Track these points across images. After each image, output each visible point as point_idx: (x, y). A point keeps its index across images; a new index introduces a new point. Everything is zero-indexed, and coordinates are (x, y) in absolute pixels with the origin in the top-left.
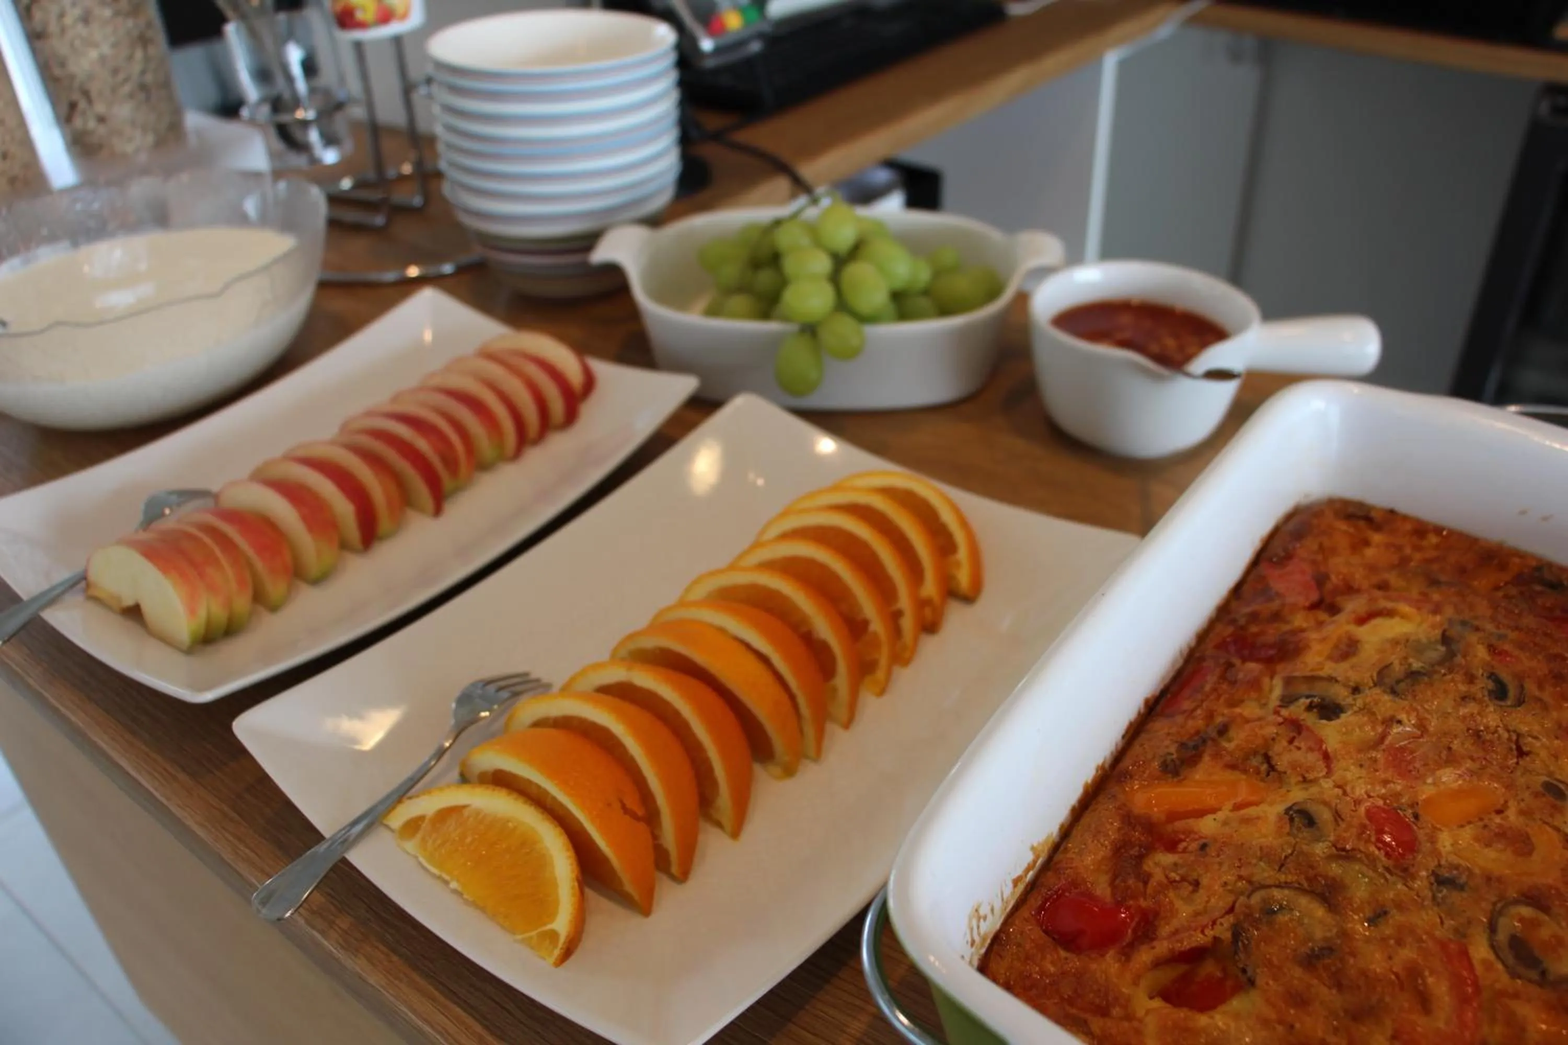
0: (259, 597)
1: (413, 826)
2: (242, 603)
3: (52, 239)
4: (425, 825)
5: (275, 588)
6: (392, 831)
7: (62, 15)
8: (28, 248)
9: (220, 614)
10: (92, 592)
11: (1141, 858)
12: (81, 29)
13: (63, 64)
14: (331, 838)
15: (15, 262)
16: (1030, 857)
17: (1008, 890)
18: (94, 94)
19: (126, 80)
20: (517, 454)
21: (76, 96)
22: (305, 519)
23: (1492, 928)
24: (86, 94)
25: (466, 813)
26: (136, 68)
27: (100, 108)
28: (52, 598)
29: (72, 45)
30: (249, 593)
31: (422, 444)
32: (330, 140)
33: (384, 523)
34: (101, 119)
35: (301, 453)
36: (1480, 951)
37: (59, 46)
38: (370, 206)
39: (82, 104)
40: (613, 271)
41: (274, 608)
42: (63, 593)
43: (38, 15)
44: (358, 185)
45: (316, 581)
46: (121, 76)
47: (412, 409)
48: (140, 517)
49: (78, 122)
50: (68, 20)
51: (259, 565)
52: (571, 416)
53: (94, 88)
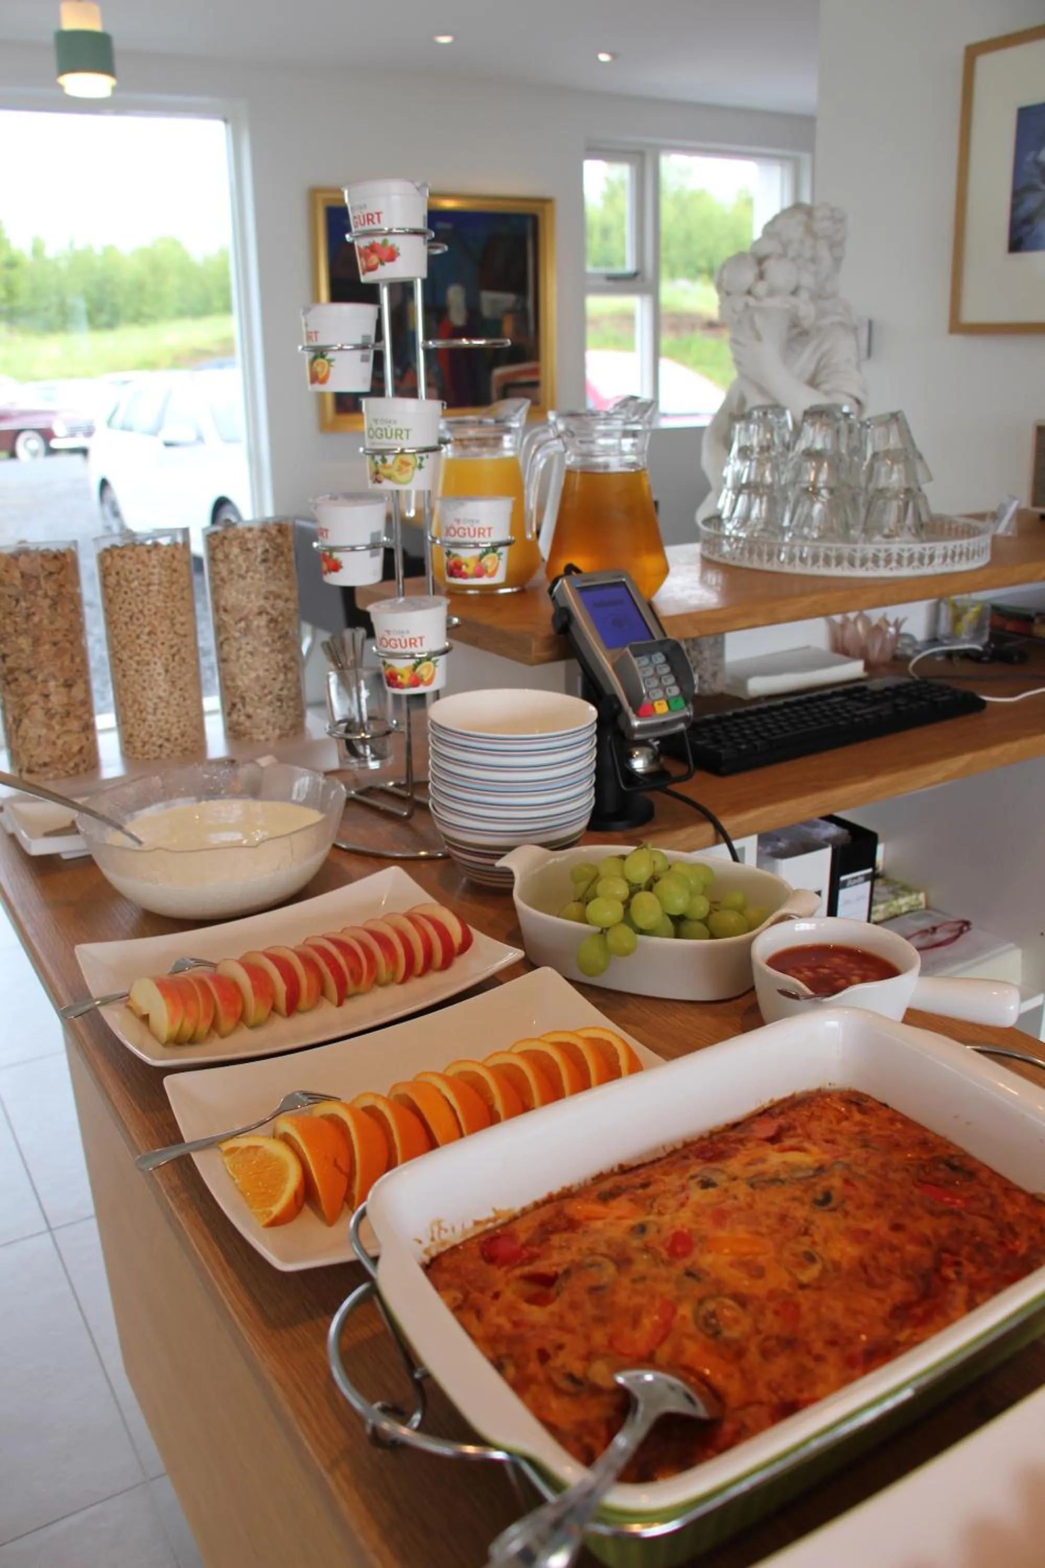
0: (215, 1025)
1: (232, 1150)
2: (204, 1027)
3: (186, 794)
4: (238, 1152)
5: (226, 1024)
6: (222, 1151)
7: (239, 649)
8: (171, 797)
9: (188, 1028)
10: (130, 1003)
11: (552, 1232)
12: (249, 659)
13: (233, 680)
14: (189, 1144)
15: (161, 805)
16: (491, 1215)
17: (469, 1224)
18: (248, 700)
19: (270, 693)
20: (405, 980)
21: (237, 700)
22: (253, 987)
23: (701, 1302)
24: (243, 698)
25: (261, 1150)
26: (278, 685)
27: (250, 710)
28: (106, 1001)
29: (241, 668)
30: (209, 1022)
31: (342, 961)
32: (378, 756)
33: (303, 1002)
34: (249, 717)
35: (272, 952)
36: (685, 1310)
37: (234, 668)
38: (401, 799)
39: (239, 706)
40: (508, 874)
41: (223, 1036)
42: (113, 1000)
43: (226, 647)
44: (397, 786)
45: (252, 1027)
46: (266, 691)
47: (346, 938)
48: (170, 970)
49: (234, 717)
50: (242, 653)
51: (220, 1008)
52: (447, 964)
53: (248, 695)
